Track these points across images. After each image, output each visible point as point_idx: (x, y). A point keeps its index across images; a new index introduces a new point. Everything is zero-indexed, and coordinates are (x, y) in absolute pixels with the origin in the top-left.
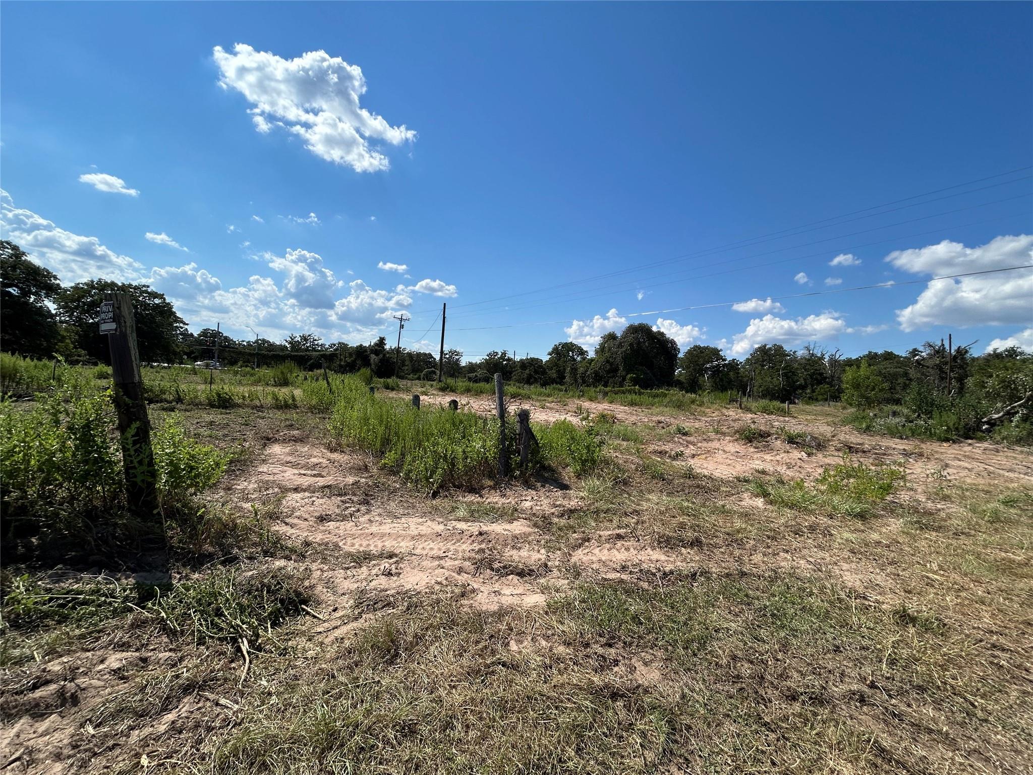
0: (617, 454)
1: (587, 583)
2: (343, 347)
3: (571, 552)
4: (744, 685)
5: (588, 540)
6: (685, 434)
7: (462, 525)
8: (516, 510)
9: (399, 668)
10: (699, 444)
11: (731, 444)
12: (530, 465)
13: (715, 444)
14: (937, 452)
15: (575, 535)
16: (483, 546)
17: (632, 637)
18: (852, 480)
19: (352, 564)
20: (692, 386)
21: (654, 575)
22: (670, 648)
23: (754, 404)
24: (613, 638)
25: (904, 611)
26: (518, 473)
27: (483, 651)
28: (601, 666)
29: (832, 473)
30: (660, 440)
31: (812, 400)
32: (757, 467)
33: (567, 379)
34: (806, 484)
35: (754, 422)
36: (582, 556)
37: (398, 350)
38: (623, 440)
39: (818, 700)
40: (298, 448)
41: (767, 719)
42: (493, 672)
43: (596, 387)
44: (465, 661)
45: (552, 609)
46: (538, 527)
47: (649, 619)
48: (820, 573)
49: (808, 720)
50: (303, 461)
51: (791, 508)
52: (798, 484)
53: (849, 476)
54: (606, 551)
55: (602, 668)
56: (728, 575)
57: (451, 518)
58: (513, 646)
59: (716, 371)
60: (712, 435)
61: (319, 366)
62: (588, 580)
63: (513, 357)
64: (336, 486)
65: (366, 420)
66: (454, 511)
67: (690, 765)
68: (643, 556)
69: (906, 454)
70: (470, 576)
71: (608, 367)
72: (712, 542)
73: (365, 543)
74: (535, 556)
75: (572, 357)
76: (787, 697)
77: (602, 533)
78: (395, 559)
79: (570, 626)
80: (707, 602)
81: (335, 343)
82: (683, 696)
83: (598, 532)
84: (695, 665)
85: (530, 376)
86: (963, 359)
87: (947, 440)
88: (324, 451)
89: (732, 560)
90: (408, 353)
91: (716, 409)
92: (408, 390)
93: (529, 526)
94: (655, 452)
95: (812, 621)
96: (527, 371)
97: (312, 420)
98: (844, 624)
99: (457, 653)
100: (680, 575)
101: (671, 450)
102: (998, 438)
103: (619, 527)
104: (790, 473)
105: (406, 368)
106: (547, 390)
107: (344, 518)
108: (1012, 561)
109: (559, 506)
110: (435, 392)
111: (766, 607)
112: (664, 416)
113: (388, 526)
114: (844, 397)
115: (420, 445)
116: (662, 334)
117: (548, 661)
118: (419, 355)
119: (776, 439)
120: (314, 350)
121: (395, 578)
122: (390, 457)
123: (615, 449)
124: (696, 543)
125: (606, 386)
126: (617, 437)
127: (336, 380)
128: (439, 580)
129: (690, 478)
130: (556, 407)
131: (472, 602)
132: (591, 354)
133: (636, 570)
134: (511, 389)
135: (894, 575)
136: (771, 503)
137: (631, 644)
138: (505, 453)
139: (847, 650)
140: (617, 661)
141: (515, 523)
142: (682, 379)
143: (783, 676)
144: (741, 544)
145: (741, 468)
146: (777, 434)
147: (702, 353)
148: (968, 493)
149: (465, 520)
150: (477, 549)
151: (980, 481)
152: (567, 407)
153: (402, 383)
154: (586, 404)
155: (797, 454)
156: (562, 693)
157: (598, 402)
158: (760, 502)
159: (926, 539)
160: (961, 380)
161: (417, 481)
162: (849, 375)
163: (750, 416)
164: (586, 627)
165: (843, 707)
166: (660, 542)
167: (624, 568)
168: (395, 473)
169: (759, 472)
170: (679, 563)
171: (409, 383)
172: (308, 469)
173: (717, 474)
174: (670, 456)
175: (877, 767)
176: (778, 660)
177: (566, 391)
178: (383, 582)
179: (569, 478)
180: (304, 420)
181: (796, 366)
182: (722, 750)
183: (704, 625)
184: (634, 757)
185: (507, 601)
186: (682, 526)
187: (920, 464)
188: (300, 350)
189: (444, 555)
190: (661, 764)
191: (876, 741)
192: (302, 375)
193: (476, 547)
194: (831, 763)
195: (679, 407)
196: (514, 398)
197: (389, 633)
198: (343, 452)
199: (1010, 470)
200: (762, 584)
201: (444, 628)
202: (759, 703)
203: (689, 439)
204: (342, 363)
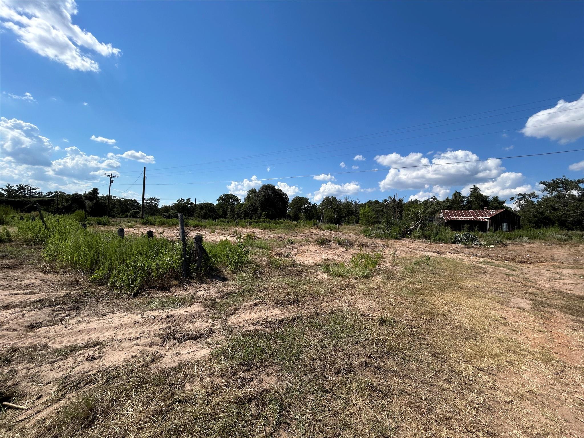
0: (256, 257)
1: (236, 335)
2: (60, 195)
3: (228, 319)
4: (317, 373)
5: (238, 309)
6: (292, 243)
7: (155, 313)
8: (193, 298)
9: (96, 428)
10: (299, 248)
11: (313, 247)
12: (203, 268)
13: (306, 248)
14: (393, 244)
15: (231, 308)
16: (169, 325)
17: (261, 362)
18: (363, 260)
19: (59, 357)
20: (296, 218)
21: (274, 323)
22: (281, 363)
23: (324, 226)
24: (250, 365)
25: (382, 318)
26: (195, 274)
27: (165, 397)
28: (243, 384)
29: (356, 257)
30: (279, 247)
31: (348, 223)
32: (325, 258)
33: (229, 215)
34: (345, 264)
35: (324, 235)
36: (234, 320)
37: (109, 197)
38: (260, 249)
39: (348, 371)
40: (11, 273)
41: (327, 388)
42: (171, 409)
43: (246, 219)
44: (151, 408)
45: (214, 356)
46: (207, 307)
47: (271, 349)
48: (350, 307)
49: (344, 382)
50: (15, 284)
51: (339, 277)
52: (342, 265)
53: (362, 258)
54: (248, 315)
55: (243, 385)
56: (310, 316)
57: (146, 309)
58: (188, 387)
59: (307, 210)
60: (305, 243)
61: (35, 209)
62: (237, 334)
63: (194, 202)
64: (49, 300)
65: (77, 248)
66: (149, 304)
67: (290, 426)
68: (268, 314)
69: (383, 246)
70: (159, 347)
71: (252, 208)
72: (303, 300)
73: (72, 339)
74: (205, 325)
75: (232, 202)
76: (336, 373)
77: (246, 304)
78: (98, 347)
79: (225, 364)
80: (300, 333)
81: (52, 191)
82: (288, 388)
83: (244, 304)
84: (294, 369)
85: (206, 214)
86: (401, 204)
87: (396, 239)
88: (38, 273)
89: (312, 308)
90: (117, 200)
91: (307, 229)
92: (117, 225)
93: (201, 307)
94: (276, 254)
95: (347, 332)
96: (204, 211)
97: (26, 251)
98: (360, 330)
99: (145, 403)
100: (287, 321)
101: (285, 252)
102: (413, 237)
103: (256, 299)
104: (339, 259)
105: (116, 209)
106: (217, 222)
107: (54, 323)
108: (417, 288)
109: (221, 291)
110: (139, 226)
111: (327, 329)
112: (281, 234)
113: (95, 323)
114: (360, 221)
115: (124, 262)
116: (280, 190)
117: (209, 391)
118: (126, 201)
119: (333, 243)
120: (32, 196)
121: (98, 360)
122: (98, 273)
123: (255, 254)
124: (296, 302)
125: (251, 218)
126: (257, 247)
127: (51, 219)
128: (134, 354)
129: (293, 266)
130: (222, 232)
131: (159, 364)
132: (243, 201)
133: (264, 322)
134: (193, 222)
135: (379, 302)
136: (331, 275)
137: (260, 367)
138: (186, 263)
139: (360, 342)
140: (252, 378)
141: (193, 306)
142: (291, 214)
143: (334, 363)
144: (316, 298)
145: (318, 259)
146: (334, 240)
147: (300, 200)
148: (403, 261)
149: (157, 309)
150: (165, 327)
151: (407, 255)
152: (228, 232)
153: (112, 220)
154: (240, 230)
155: (342, 250)
156: (219, 409)
157: (247, 228)
158: (326, 275)
159: (390, 283)
160: (401, 212)
161: (121, 287)
162: (362, 211)
163: (322, 232)
164: (235, 362)
165: (359, 371)
166: (277, 304)
167: (257, 322)
168: (103, 284)
169: (326, 260)
170: (287, 314)
171: (118, 220)
172: (21, 289)
173: (307, 263)
174: (284, 256)
175: (371, 396)
176: (332, 355)
177: (228, 222)
178: (87, 365)
179: (228, 274)
180: (19, 251)
181: (341, 207)
182: (306, 412)
183: (299, 345)
184: (260, 433)
185: (183, 358)
186: (289, 293)
187: (388, 250)
188: (17, 196)
189: (140, 335)
190: (275, 432)
191: (371, 384)
192: (18, 216)
193: (165, 326)
194: (354, 401)
195: (289, 229)
196: (195, 227)
197: (87, 404)
198: (56, 272)
199: (417, 250)
200: (326, 317)
201: (136, 388)
202: (323, 380)
203: (294, 245)
204: (60, 206)
